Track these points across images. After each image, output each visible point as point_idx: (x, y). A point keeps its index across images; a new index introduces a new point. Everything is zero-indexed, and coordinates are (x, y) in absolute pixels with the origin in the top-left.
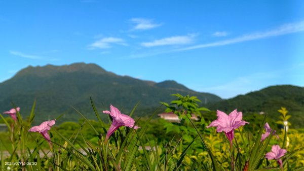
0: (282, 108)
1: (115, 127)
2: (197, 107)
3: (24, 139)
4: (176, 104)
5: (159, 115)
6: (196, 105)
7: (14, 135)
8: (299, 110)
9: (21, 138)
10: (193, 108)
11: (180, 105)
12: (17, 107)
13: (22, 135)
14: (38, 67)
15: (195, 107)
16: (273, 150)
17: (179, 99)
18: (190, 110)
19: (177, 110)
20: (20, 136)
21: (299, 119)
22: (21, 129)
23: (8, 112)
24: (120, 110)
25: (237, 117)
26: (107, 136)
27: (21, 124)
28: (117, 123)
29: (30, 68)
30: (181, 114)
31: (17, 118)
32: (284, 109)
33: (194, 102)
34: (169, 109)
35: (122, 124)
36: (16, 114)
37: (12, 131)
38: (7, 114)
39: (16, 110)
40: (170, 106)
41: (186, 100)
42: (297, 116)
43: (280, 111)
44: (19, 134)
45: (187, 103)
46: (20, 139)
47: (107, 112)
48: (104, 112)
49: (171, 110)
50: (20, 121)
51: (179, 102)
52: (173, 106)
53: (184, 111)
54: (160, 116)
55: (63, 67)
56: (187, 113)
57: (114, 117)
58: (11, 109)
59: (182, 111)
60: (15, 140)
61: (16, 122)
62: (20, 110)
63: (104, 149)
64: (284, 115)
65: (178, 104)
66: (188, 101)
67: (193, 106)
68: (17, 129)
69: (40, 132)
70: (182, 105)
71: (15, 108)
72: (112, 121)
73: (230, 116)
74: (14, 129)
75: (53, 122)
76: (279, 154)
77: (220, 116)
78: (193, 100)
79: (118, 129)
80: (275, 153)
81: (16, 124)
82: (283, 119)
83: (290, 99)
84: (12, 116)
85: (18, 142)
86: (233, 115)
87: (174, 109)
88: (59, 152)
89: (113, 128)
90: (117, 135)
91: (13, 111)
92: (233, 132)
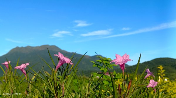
0: (160, 66)
1: (61, 64)
3: (13, 79)
7: (7, 76)
9: (11, 78)
10: (109, 64)
11: (101, 63)
13: (12, 76)
14: (22, 48)
15: (110, 64)
16: (150, 82)
18: (107, 66)
19: (99, 66)
20: (10, 77)
22: (11, 73)
23: (4, 64)
26: (56, 69)
27: (11, 70)
28: (62, 61)
29: (17, 48)
30: (102, 68)
31: (9, 67)
32: (161, 66)
34: (95, 65)
36: (8, 64)
37: (6, 73)
38: (3, 65)
39: (8, 63)
40: (96, 63)
41: (105, 60)
42: (172, 75)
44: (10, 76)
45: (105, 61)
47: (56, 55)
48: (55, 55)
49: (96, 66)
50: (10, 69)
51: (101, 61)
52: (97, 63)
53: (103, 66)
55: (37, 47)
56: (105, 67)
60: (7, 79)
61: (8, 69)
62: (11, 62)
63: (54, 75)
64: (161, 70)
65: (100, 62)
67: (109, 63)
68: (9, 73)
69: (20, 69)
71: (8, 61)
72: (59, 60)
73: (123, 57)
74: (7, 73)
75: (28, 64)
76: (154, 84)
77: (117, 57)
78: (108, 60)
79: (62, 65)
80: (151, 84)
81: (8, 70)
82: (161, 72)
83: (168, 65)
84: (6, 66)
85: (9, 81)
86: (124, 56)
87: (98, 65)
88: (31, 80)
89: (59, 64)
90: (62, 70)
91: (6, 63)
92: (124, 66)
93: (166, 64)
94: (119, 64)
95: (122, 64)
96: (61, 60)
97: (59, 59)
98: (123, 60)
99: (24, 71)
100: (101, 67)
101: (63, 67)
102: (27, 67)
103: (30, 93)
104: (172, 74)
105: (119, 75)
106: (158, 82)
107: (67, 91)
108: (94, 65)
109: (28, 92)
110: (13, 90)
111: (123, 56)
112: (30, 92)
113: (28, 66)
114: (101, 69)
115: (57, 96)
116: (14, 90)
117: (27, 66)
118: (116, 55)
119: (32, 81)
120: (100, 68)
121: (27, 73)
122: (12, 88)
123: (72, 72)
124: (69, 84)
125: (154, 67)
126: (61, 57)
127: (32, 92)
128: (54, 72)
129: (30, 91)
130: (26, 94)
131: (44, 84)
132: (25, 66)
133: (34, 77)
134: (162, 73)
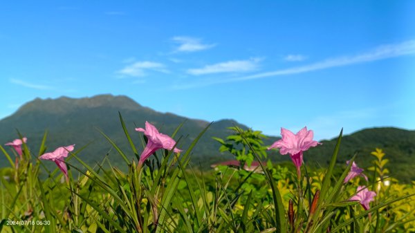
0: (377, 150)
1: (150, 150)
2: (261, 145)
3: (32, 180)
4: (233, 140)
5: (213, 166)
6: (261, 142)
7: (18, 174)
8: (405, 162)
9: (28, 178)
10: (256, 146)
11: (238, 143)
12: (23, 137)
13: (30, 174)
14: (49, 100)
15: (259, 145)
17: (238, 134)
19: (235, 149)
20: (26, 176)
21: (406, 174)
22: (28, 166)
23: (11, 144)
24: (157, 129)
25: (306, 137)
26: (140, 161)
27: (28, 159)
28: (153, 143)
29: (38, 101)
30: (241, 154)
31: (23, 151)
33: (257, 138)
35: (159, 146)
36: (21, 146)
37: (17, 167)
38: (10, 146)
39: (22, 141)
40: (226, 143)
41: (248, 135)
42: (402, 170)
43: (374, 153)
44: (25, 172)
45: (248, 139)
46: (26, 180)
47: (141, 129)
48: (136, 129)
49: (228, 149)
50: (27, 156)
51: (238, 138)
52: (230, 143)
53: (244, 150)
54: (213, 168)
55: (83, 99)
56: (249, 152)
57: (149, 136)
58: (14, 139)
59: (241, 151)
60: (20, 181)
61: (21, 156)
62: (27, 141)
63: (136, 177)
64: (380, 160)
65: (237, 140)
66: (249, 137)
67: (257, 143)
68: (22, 166)
69: (54, 160)
70: (241, 141)
71: (21, 138)
72: (147, 142)
73: (298, 135)
74: (19, 165)
75: (71, 148)
76: (367, 198)
77: (285, 135)
78: (256, 134)
79: (153, 153)
80: (361, 197)
81: (22, 159)
82: (378, 164)
83: (392, 146)
84: (17, 149)
85: (24, 184)
86: (301, 134)
87: (231, 147)
88: (78, 187)
89: (147, 150)
90: (153, 163)
91: (17, 142)
92: (301, 156)
93: (387, 143)
94: (290, 152)
95: (298, 152)
96: (151, 141)
97: (146, 138)
98: (298, 143)
99: (63, 165)
100: (239, 153)
101: (154, 158)
102: (68, 154)
103: (77, 218)
104: (400, 166)
105: (280, 171)
106: (376, 193)
107: (164, 215)
108: (223, 148)
109: (71, 214)
110: (32, 205)
111: (299, 132)
112: (75, 215)
113: (73, 152)
114: (239, 158)
115: (141, 227)
116: (34, 206)
117: (70, 153)
118: (282, 130)
119: (81, 189)
120: (237, 155)
121: (68, 168)
122: (30, 202)
123: (178, 169)
124: (169, 198)
125: (359, 149)
126: (151, 135)
127: (81, 214)
128: (135, 171)
129: (76, 213)
130: (66, 219)
131: (109, 195)
132: (64, 152)
133: (86, 179)
134: (381, 166)
